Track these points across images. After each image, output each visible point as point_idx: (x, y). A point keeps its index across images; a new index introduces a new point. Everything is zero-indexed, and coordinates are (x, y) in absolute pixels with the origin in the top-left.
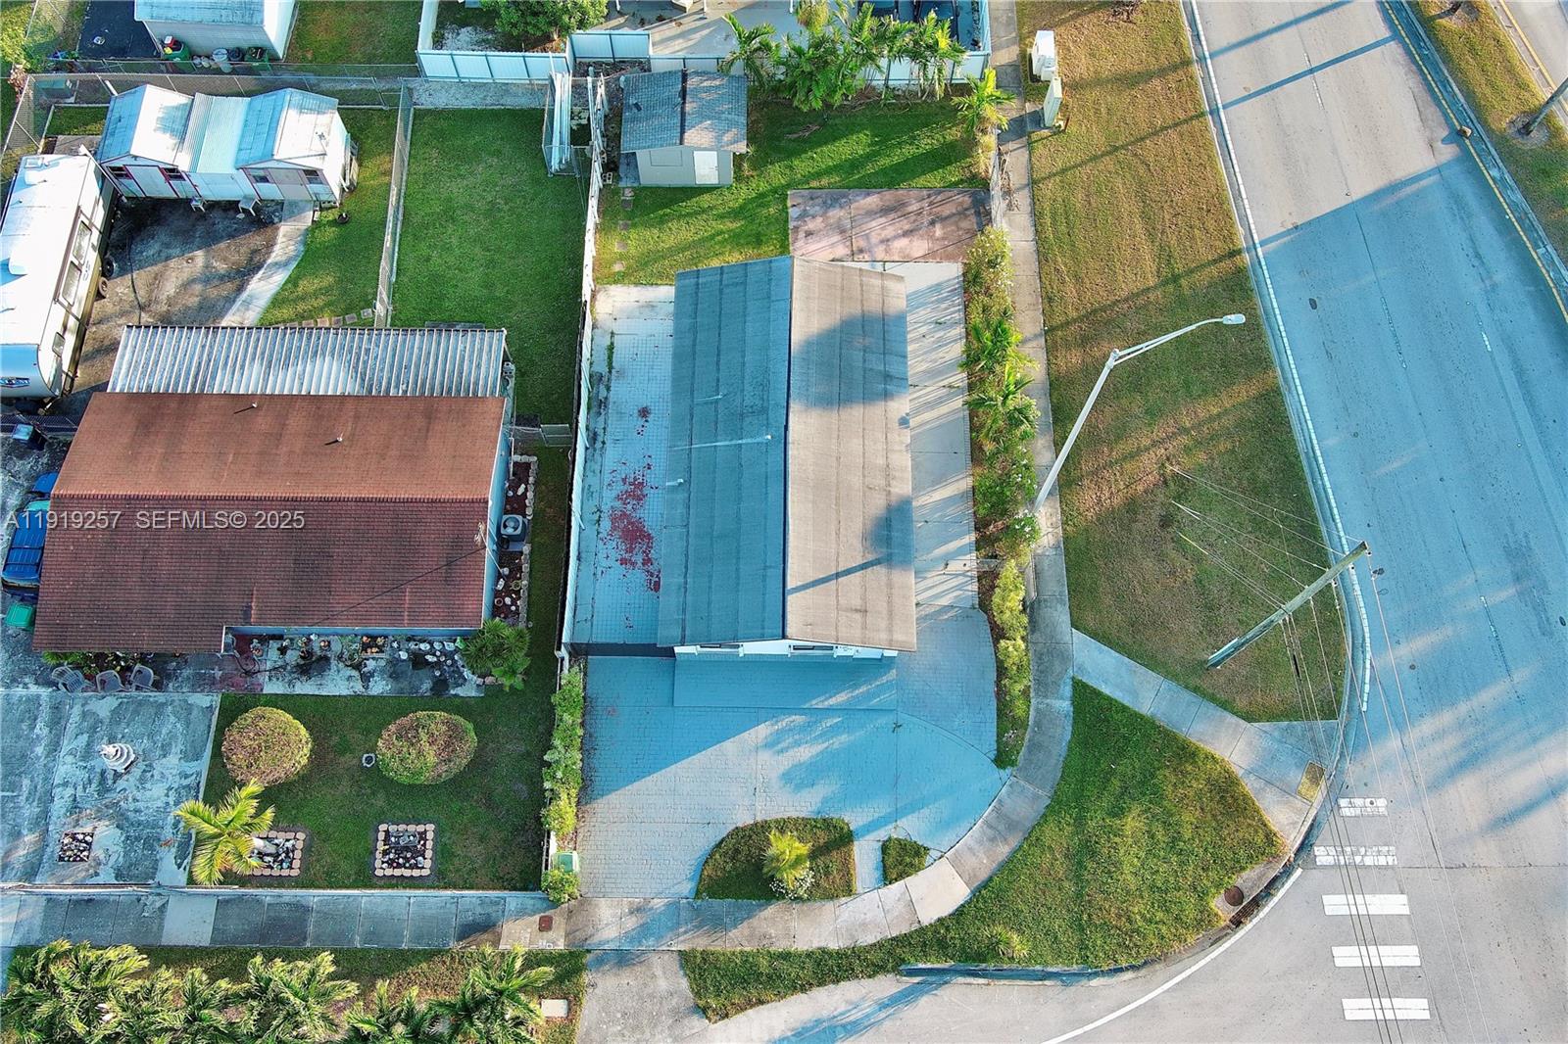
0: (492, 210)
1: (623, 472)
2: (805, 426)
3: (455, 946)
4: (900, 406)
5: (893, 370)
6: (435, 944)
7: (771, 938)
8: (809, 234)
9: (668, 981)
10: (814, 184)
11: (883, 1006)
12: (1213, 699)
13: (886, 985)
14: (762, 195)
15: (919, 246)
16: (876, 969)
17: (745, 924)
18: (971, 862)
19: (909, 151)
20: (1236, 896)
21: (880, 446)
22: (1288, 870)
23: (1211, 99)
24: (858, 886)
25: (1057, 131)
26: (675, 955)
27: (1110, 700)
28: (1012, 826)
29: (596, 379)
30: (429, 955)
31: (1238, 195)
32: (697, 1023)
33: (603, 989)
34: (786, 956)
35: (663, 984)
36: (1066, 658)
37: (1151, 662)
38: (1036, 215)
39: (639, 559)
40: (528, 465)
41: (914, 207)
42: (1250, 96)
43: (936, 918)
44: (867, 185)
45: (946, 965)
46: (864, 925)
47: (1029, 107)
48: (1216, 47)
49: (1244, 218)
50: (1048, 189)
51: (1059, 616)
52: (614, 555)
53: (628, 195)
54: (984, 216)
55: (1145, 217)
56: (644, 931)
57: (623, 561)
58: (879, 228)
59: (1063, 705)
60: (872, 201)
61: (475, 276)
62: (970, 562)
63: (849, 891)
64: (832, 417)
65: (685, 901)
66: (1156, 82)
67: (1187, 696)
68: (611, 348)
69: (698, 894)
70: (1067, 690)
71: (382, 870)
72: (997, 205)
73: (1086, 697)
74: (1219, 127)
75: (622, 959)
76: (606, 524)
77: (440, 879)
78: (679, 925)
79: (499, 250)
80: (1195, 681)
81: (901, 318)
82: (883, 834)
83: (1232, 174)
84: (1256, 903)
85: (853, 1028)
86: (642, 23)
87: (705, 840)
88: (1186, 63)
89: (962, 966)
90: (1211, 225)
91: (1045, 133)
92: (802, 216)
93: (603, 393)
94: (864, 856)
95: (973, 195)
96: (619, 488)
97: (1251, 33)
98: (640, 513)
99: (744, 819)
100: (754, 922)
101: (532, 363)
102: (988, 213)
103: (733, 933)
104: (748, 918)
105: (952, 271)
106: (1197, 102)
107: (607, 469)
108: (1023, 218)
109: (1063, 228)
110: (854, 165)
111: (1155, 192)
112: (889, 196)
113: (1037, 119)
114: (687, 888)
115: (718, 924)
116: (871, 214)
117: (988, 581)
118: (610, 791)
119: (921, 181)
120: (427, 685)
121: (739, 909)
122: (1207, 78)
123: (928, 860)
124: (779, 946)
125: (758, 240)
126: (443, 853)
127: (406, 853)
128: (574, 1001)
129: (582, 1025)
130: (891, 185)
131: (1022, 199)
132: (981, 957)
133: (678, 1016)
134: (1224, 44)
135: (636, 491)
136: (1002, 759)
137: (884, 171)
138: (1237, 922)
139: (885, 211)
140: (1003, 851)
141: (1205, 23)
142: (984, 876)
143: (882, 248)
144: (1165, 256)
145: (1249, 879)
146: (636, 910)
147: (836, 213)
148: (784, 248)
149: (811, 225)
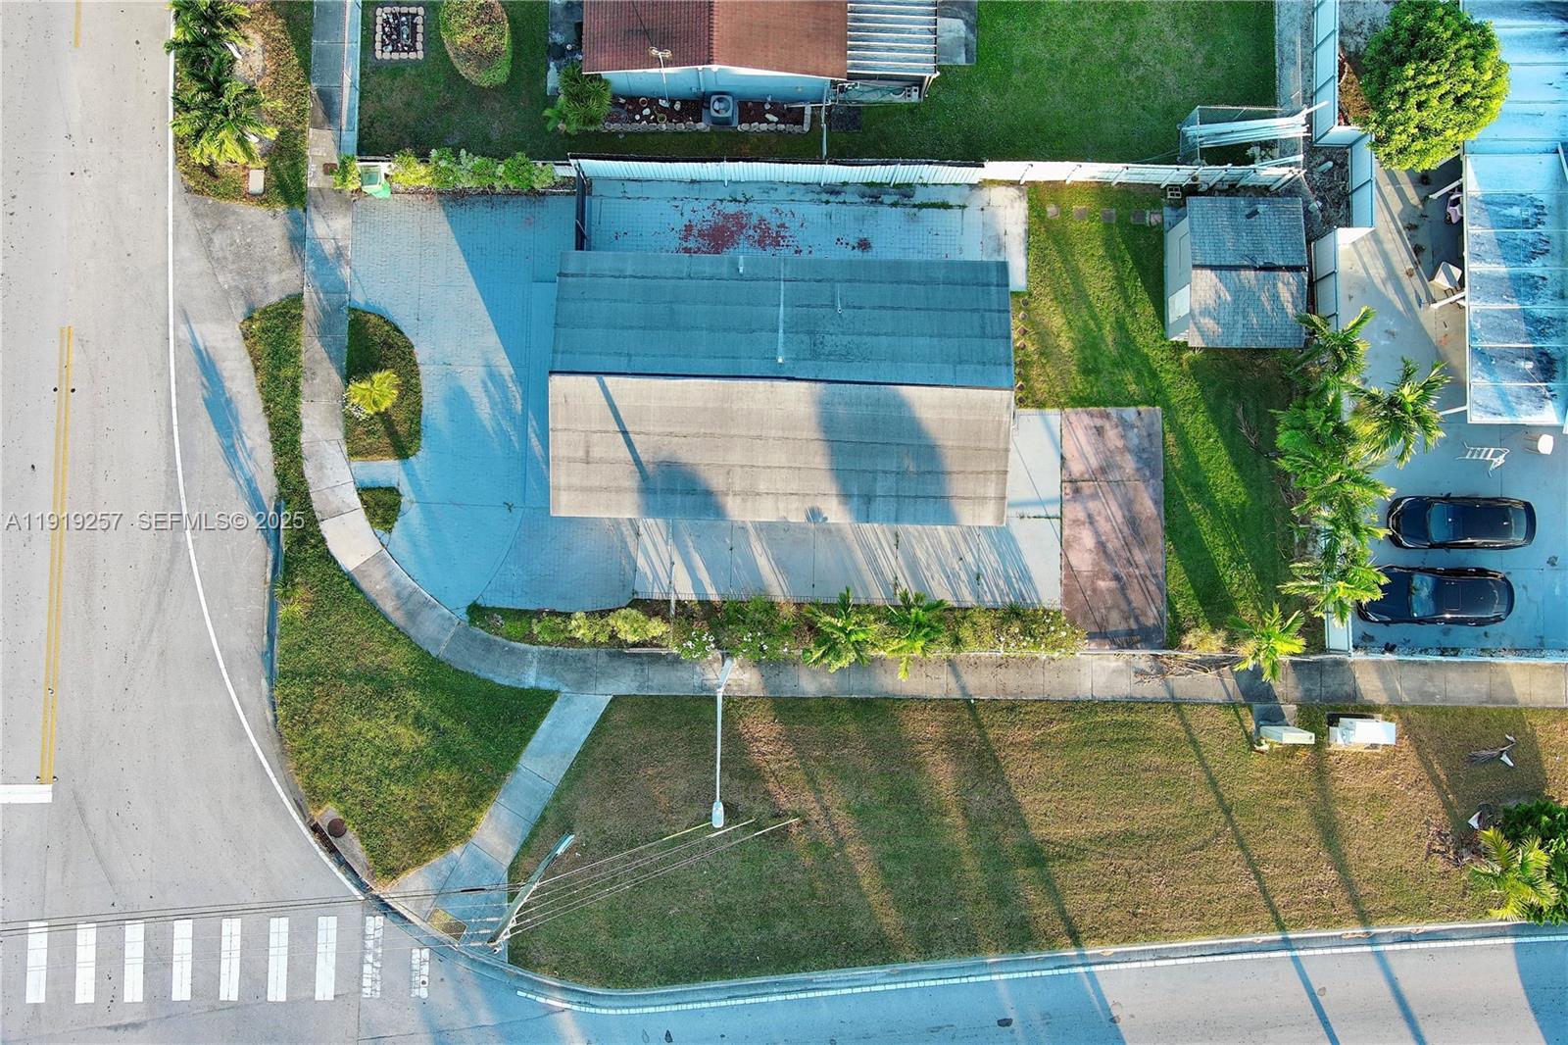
0: (1128, 62)
1: (793, 225)
2: (796, 399)
3: (313, 87)
4: (836, 513)
5: (879, 505)
6: (315, 70)
7: (313, 379)
8: (1100, 431)
9: (276, 285)
10: (1170, 438)
11: (249, 482)
12: (533, 834)
13: (268, 486)
14: (1154, 375)
15: (1083, 560)
16: (282, 477)
17: (326, 355)
18: (377, 573)
19: (1222, 555)
20: (336, 828)
21: (781, 487)
22: (361, 886)
23: (1307, 943)
24: (357, 463)
25: (1252, 741)
26: (300, 290)
27: (534, 727)
28: (412, 616)
29: (905, 190)
30: (305, 66)
31: (1159, 955)
32: (240, 312)
33: (269, 225)
34: (295, 392)
35: (274, 279)
36: (580, 686)
37: (576, 773)
38: (1129, 704)
39: (691, 244)
40: (800, 121)
41: (1139, 557)
42: (1312, 995)
43: (326, 536)
44: (1170, 501)
45: (282, 543)
46: (321, 467)
47: (1289, 709)
48: (1393, 962)
49: (1127, 958)
50: (1168, 722)
51: (626, 683)
52: (696, 219)
53: (1152, 219)
54: (1128, 640)
55: (1127, 836)
56: (322, 260)
57: (689, 228)
58: (1109, 513)
59: (530, 679)
60: (1148, 506)
61: (1039, 49)
62: (685, 591)
63: (353, 453)
64: (811, 431)
65: (347, 298)
66: (1332, 874)
67: (537, 809)
68: (946, 206)
69: (353, 310)
70: (546, 684)
71: (381, 14)
72: (1142, 657)
73: (539, 702)
74: (1264, 947)
75: (297, 240)
76: (731, 208)
77: (370, 69)
78: (326, 293)
79: (1073, 74)
80: (551, 816)
81: (948, 518)
82: (405, 489)
83: (1191, 953)
84: (332, 850)
85: (230, 453)
86: (1411, 228)
87: (402, 317)
88: (1364, 918)
89: (282, 558)
90: (1115, 915)
91: (1251, 726)
92: (1124, 425)
93: (887, 199)
94: (386, 470)
95: (1157, 629)
96: (774, 221)
97: (1416, 1010)
98: (743, 244)
99: (421, 354)
100: (327, 364)
101: (924, 119)
102: (1130, 646)
103: (317, 344)
104: (330, 358)
105: (1049, 592)
106: (1300, 924)
107: (795, 207)
108: (1124, 686)
109: (1110, 735)
110: (1200, 489)
111: (1162, 853)
112: (1155, 527)
113: (1274, 717)
114: (359, 299)
115: (325, 329)
116: (1128, 505)
117: (653, 608)
118: (451, 223)
119: (1176, 567)
120: (559, 38)
121: (339, 350)
122: (1340, 942)
123: (380, 532)
124: (304, 387)
125: (1089, 370)
126: (396, 69)
127: (393, 37)
128: (261, 199)
129: (240, 206)
130: (1171, 530)
131: (1152, 688)
132: (288, 568)
133: (247, 294)
134: (1397, 973)
135: (769, 238)
136: (476, 612)
137: (1191, 522)
138: (315, 829)
139: (1133, 522)
140: (388, 606)
141: (1431, 953)
142: (364, 585)
143: (1082, 516)
144: (1072, 853)
145: (352, 845)
146: (340, 253)
147: (1129, 464)
148: (1080, 401)
149: (1112, 435)
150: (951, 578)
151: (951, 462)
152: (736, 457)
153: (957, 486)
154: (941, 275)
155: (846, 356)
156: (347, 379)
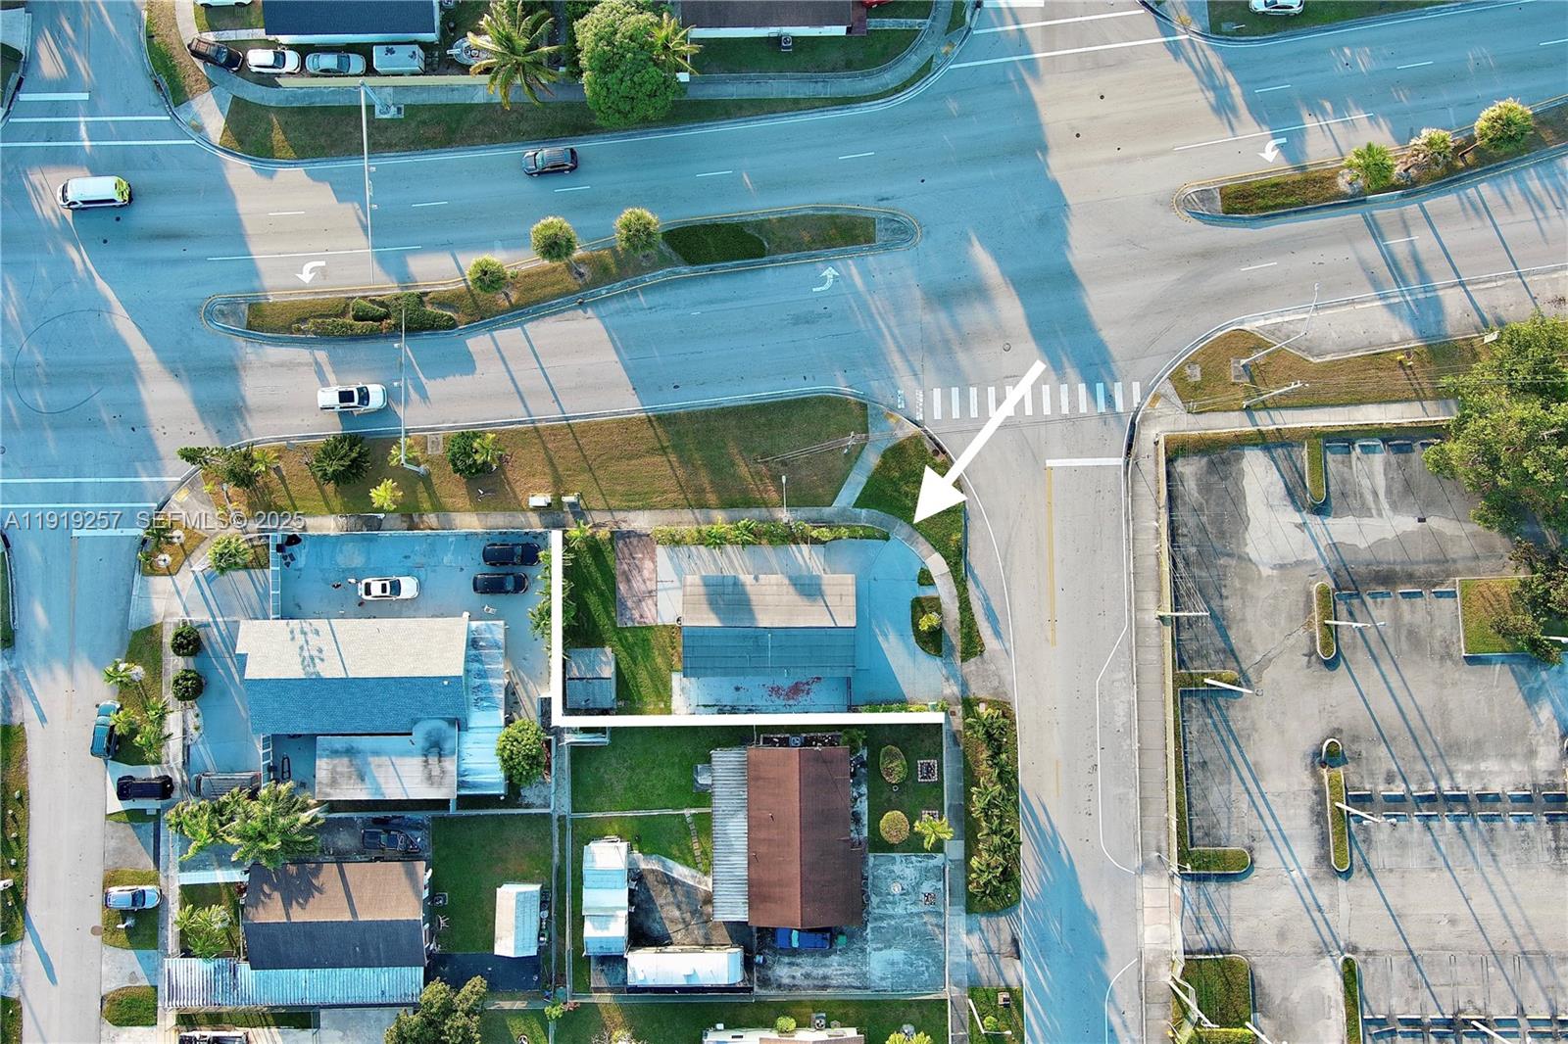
0: (632, 768)
1: (766, 696)
2: (764, 621)
3: (962, 748)
4: (747, 579)
5: (731, 583)
6: (961, 754)
7: (956, 628)
8: (641, 616)
9: (972, 664)
10: (613, 614)
11: (978, 586)
12: (860, 452)
13: (970, 585)
14: (620, 640)
15: (648, 564)
16: (965, 589)
17: (950, 637)
18: (925, 553)
19: (593, 569)
20: (936, 453)
21: (768, 588)
22: (925, 431)
23: (560, 420)
24: (936, 595)
25: (581, 496)
26: (963, 664)
27: (862, 493)
28: (911, 536)
29: (721, 712)
30: (965, 756)
31: (617, 414)
32: (986, 654)
33: (977, 690)
34: (962, 622)
35: (973, 668)
36: (844, 510)
37: (845, 476)
38: (629, 509)
39: (807, 687)
40: (764, 738)
41: (626, 567)
42: (558, 400)
43: (947, 566)
44: (614, 589)
45: (964, 563)
46: (950, 593)
47: (566, 509)
48: (526, 414)
49: (629, 412)
50: (613, 503)
51: (827, 511)
52: (805, 697)
53: (621, 703)
54: (629, 534)
55: (629, 459)
56: (954, 676)
57: (808, 693)
58: (637, 584)
59: (864, 512)
60: (622, 587)
61: (667, 772)
62: (804, 547)
63: (938, 599)
64: (756, 609)
65: (943, 661)
66: (549, 446)
67: (859, 463)
68: (705, 706)
69: (941, 656)
70: (858, 510)
71: (935, 778)
72: (625, 527)
73: (860, 503)
74: (576, 417)
75: (964, 685)
76: (791, 702)
77: (938, 756)
78: (952, 663)
79: (654, 762)
80: (853, 459)
81: (704, 578)
82: (917, 585)
83: (604, 415)
84: (938, 445)
85: (986, 599)
86: (517, 703)
87: (921, 654)
88: (536, 429)
89: (964, 557)
90: (634, 428)
91: (581, 502)
92: (633, 620)
93: (728, 708)
94: (928, 592)
95: (619, 539)
96: (774, 697)
97: (517, 395)
98: (786, 687)
99: (913, 639)
100: (950, 633)
101: (714, 741)
102: (629, 532)
103: (954, 642)
105: (661, 551)
106: (563, 426)
107: (765, 703)
108: (631, 515)
109: (637, 497)
110: (601, 594)
111: (617, 453)
112: (619, 578)
113: (572, 505)
114: (939, 660)
115: (952, 648)
116: (630, 588)
117: (816, 541)
119: (611, 563)
120: (863, 770)
121: (946, 640)
122: (547, 420)
123: (925, 568)
124: (958, 625)
125: (646, 640)
126: (928, 756)
127: (929, 768)
128: (979, 701)
129: (988, 698)
130: (613, 577)
131: (620, 516)
132: (961, 552)
133: (983, 662)
134: (523, 409)
135: (775, 691)
136: (886, 538)
137: (605, 581)
138: (944, 452)
139: (628, 581)
140: (921, 539)
141: (511, 417)
142: (931, 547)
143: (648, 583)
144: (651, 451)
145: (929, 447)
146: (947, 679)
147: (629, 604)
148: (649, 628)
149: (637, 616)
150: (700, 557)
151: (703, 599)
152: (785, 599)
153: (702, 590)
154: (709, 671)
155: (745, 637)
156: (941, 629)
